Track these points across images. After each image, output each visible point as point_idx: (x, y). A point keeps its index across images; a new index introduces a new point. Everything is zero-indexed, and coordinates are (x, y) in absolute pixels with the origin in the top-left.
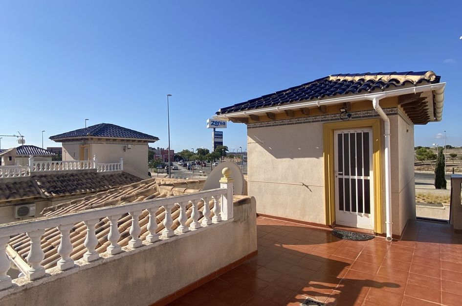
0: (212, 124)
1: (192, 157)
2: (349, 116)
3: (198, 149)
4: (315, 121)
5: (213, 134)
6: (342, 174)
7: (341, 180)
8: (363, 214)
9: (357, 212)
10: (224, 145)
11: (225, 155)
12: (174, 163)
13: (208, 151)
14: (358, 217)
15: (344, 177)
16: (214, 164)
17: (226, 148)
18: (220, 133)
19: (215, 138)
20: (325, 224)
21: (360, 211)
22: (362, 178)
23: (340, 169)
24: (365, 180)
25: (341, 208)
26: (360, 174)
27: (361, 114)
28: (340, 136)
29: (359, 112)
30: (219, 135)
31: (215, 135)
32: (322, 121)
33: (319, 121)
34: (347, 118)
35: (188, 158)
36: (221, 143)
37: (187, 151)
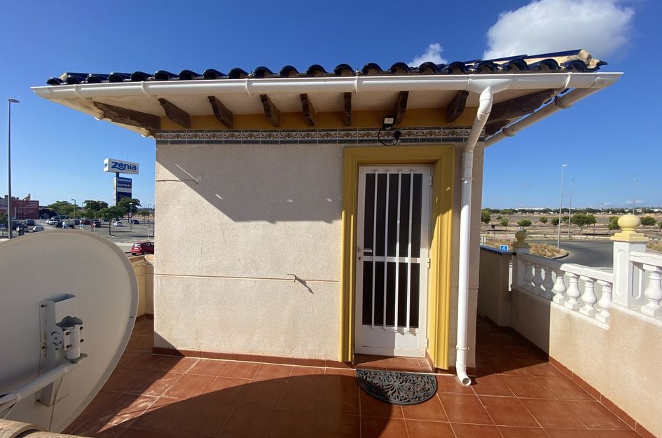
0: (114, 167)
1: (74, 212)
2: (397, 135)
3: (86, 202)
4: (326, 142)
5: (115, 181)
6: (371, 254)
7: (368, 266)
8: (407, 329)
9: (396, 327)
10: (133, 197)
11: (135, 211)
12: (37, 222)
13: (105, 205)
14: (398, 335)
15: (376, 259)
16: (116, 224)
17: (136, 202)
18: (127, 181)
19: (118, 186)
20: (340, 360)
21: (402, 323)
22: (408, 260)
23: (368, 244)
24: (412, 264)
25: (367, 321)
26: (403, 253)
27: (419, 134)
28: (370, 178)
29: (415, 129)
30: (124, 183)
31: (118, 182)
32: (341, 142)
33: (334, 142)
34: (390, 141)
35: (67, 213)
36: (130, 195)
37: (65, 203)
